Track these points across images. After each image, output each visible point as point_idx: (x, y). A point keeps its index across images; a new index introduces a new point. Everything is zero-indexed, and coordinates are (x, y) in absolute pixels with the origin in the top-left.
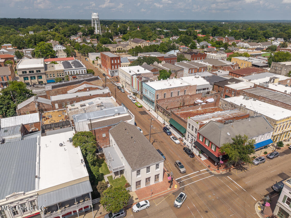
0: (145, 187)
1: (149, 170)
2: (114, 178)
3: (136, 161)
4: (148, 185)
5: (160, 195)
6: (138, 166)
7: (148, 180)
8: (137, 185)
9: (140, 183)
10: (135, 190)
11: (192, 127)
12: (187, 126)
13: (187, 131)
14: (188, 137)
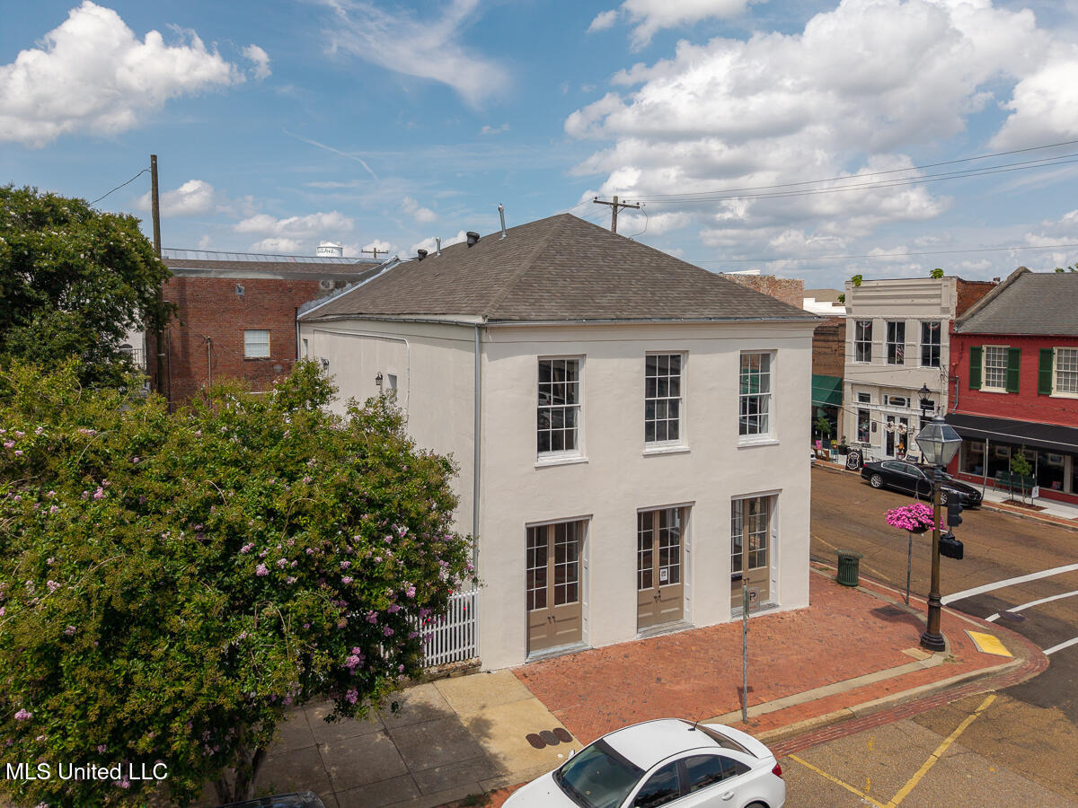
0: (635, 644)
8: (541, 602)
10: (518, 660)
11: (891, 337)
12: (843, 355)
13: (847, 389)
14: (860, 434)
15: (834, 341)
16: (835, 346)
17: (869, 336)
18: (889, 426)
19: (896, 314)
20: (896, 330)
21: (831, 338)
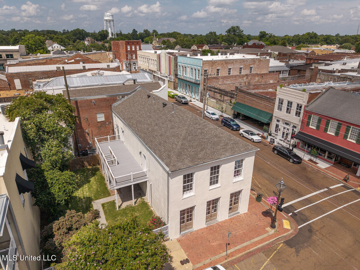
0: (205, 228)
1: (217, 177)
2: (119, 207)
3: (181, 148)
4: (213, 223)
5: (251, 250)
6: (186, 161)
7: (213, 208)
8: (183, 222)
9: (191, 215)
10: (178, 236)
11: (288, 106)
12: (274, 108)
13: (274, 117)
14: (276, 130)
16: (272, 104)
18: (284, 130)
19: (291, 100)
20: (290, 104)
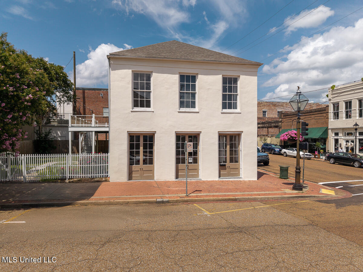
1: (194, 95)
11: (346, 108)
12: (328, 118)
13: (330, 131)
15: (324, 113)
16: (325, 115)
17: (338, 109)
18: (347, 144)
19: (347, 98)
20: (349, 104)
21: (323, 112)
